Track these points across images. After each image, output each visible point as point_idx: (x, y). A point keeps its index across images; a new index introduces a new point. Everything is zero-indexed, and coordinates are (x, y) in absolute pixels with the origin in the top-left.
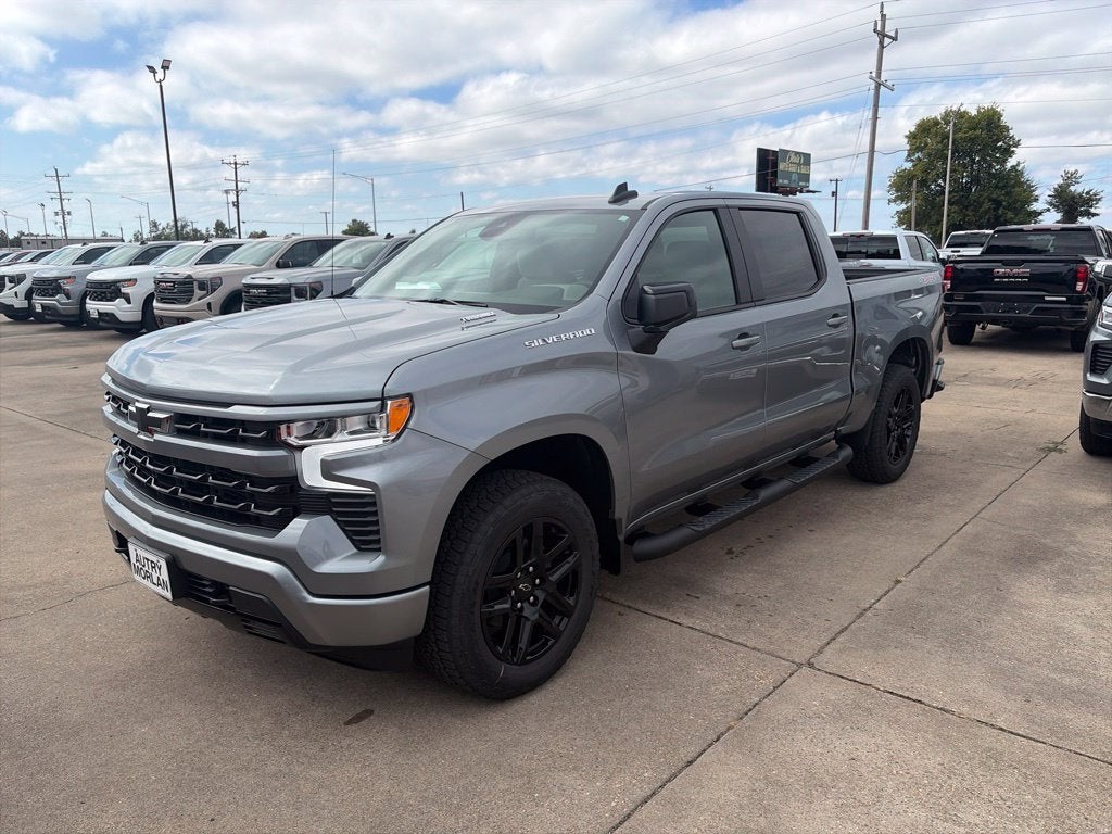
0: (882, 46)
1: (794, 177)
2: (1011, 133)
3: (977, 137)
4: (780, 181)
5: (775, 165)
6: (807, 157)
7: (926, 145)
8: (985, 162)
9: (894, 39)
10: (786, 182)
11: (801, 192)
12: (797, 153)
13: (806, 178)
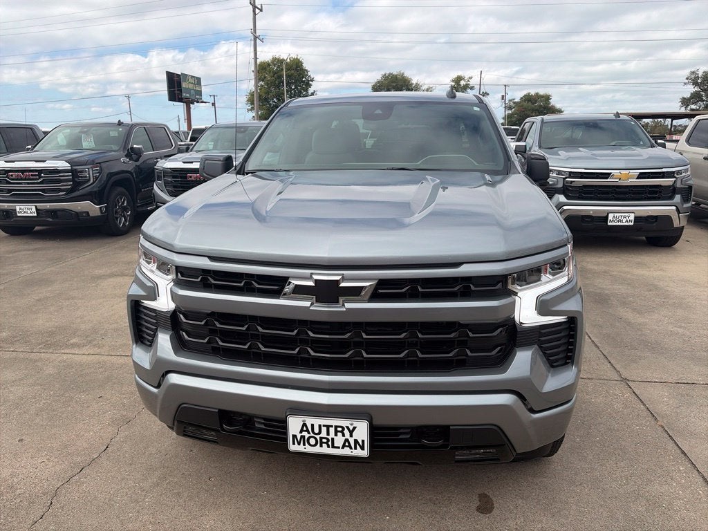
0: (255, 14)
1: (192, 92)
2: (309, 74)
3: (292, 75)
4: (184, 94)
5: (179, 84)
6: (199, 79)
7: (265, 77)
8: (298, 89)
9: (261, 10)
10: (188, 95)
11: (198, 102)
12: (192, 77)
13: (200, 93)
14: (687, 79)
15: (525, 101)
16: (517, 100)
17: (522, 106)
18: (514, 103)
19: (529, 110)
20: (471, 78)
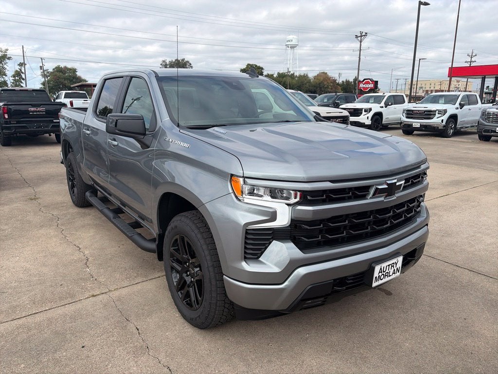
14: (161, 65)
15: (57, 71)
16: (51, 70)
17: (55, 75)
18: (48, 72)
19: (62, 78)
20: (7, 50)
